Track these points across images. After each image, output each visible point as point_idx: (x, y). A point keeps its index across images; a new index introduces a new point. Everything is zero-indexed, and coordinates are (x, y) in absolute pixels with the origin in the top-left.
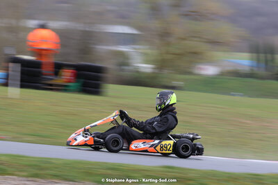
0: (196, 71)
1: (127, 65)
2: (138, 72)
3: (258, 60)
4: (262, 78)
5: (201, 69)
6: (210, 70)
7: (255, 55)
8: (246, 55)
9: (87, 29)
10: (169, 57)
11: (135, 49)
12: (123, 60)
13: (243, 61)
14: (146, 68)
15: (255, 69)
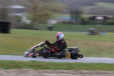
0: (48, 23)
1: (21, 21)
2: (24, 23)
3: (73, 17)
4: (75, 24)
5: (50, 21)
6: (54, 22)
7: (72, 15)
8: (68, 15)
9: (4, 7)
10: (37, 17)
11: (23, 14)
12: (19, 19)
13: (67, 17)
14: (28, 22)
15: (72, 21)
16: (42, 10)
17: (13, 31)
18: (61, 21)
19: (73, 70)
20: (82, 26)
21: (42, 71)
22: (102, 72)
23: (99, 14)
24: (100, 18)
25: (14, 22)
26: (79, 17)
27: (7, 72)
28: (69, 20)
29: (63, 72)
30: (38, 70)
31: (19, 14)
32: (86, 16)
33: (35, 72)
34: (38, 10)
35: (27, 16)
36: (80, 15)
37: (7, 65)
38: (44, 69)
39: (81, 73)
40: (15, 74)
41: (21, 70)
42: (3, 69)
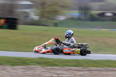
0: (57, 19)
1: (28, 17)
2: (32, 20)
3: (82, 13)
4: (84, 20)
5: (58, 17)
6: (62, 18)
7: (81, 11)
8: (77, 11)
9: (11, 3)
11: (31, 10)
12: (27, 15)
13: (76, 13)
14: (36, 18)
15: (81, 17)
16: (50, 6)
17: (20, 27)
18: (69, 17)
19: (81, 67)
20: (90, 22)
21: (49, 67)
22: (110, 69)
23: (109, 10)
24: (109, 14)
25: (21, 18)
26: (88, 13)
27: (14, 69)
28: (77, 17)
29: (71, 68)
30: (46, 67)
31: (27, 10)
32: (95, 12)
33: (42, 69)
34: (46, 6)
35: (35, 12)
36: (89, 11)
37: (15, 62)
38: (51, 66)
39: (90, 70)
40: (22, 71)
41: (28, 66)
42: (9, 66)
